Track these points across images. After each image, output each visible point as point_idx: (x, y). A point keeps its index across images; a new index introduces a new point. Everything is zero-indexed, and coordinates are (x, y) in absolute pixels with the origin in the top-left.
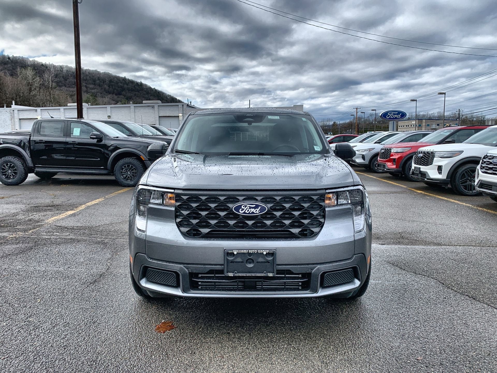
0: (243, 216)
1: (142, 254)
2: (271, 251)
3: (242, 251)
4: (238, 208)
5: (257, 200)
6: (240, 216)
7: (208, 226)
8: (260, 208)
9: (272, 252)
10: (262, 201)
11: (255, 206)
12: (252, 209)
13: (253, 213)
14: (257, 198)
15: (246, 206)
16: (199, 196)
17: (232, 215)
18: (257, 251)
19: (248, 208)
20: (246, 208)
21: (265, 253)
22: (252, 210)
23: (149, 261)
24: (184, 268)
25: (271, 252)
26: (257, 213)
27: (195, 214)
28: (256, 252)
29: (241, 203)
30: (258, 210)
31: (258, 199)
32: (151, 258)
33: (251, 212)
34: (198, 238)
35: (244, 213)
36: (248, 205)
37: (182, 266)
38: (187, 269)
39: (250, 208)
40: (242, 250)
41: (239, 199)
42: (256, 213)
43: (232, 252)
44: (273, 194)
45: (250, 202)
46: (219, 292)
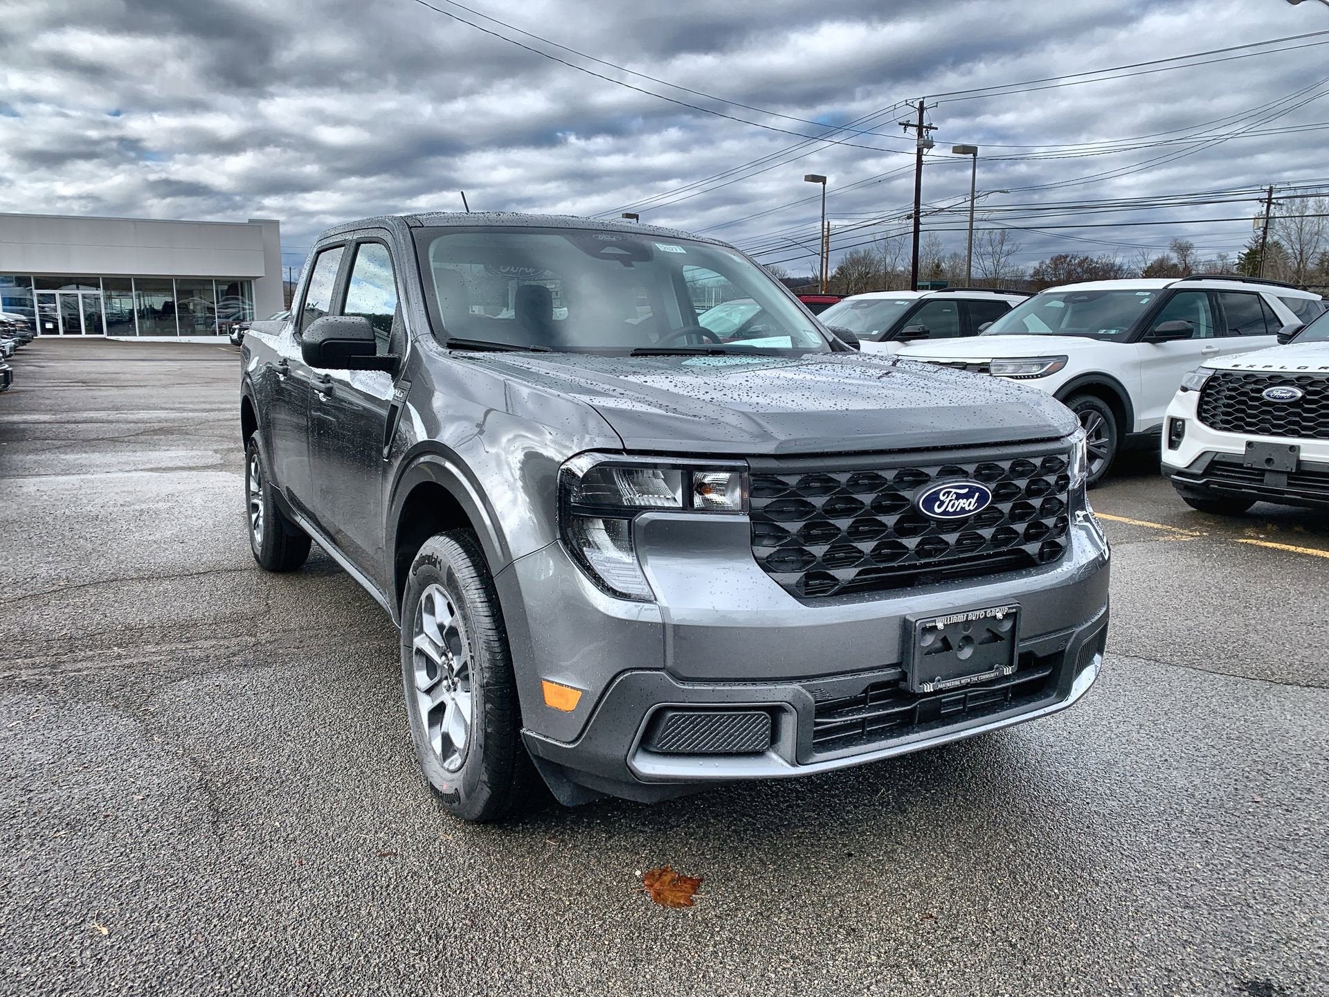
0: (937, 522)
1: (654, 672)
2: (1012, 608)
3: (955, 619)
4: (931, 500)
5: (965, 474)
6: (932, 522)
7: (852, 558)
8: (977, 494)
9: (1014, 610)
10: (978, 475)
11: (967, 490)
12: (961, 500)
13: (963, 510)
14: (965, 467)
15: (950, 492)
16: (829, 472)
17: (914, 521)
18: (986, 612)
19: (954, 498)
20: (950, 498)
21: (999, 616)
22: (963, 503)
23: (683, 690)
24: (804, 691)
25: (1011, 611)
26: (972, 508)
27: (818, 528)
28: (981, 617)
29: (938, 485)
30: (973, 501)
31: (969, 472)
32: (684, 680)
33: (958, 510)
34: (827, 599)
35: (945, 513)
36: (954, 490)
37: (796, 686)
38: (811, 692)
39: (959, 496)
40: (955, 616)
41: (927, 475)
42: (970, 511)
43: (933, 624)
44: (996, 456)
45: (956, 482)
46: (884, 743)
